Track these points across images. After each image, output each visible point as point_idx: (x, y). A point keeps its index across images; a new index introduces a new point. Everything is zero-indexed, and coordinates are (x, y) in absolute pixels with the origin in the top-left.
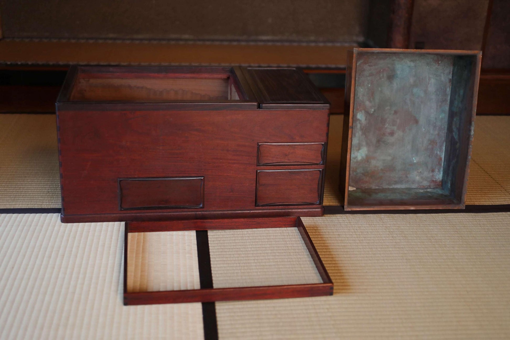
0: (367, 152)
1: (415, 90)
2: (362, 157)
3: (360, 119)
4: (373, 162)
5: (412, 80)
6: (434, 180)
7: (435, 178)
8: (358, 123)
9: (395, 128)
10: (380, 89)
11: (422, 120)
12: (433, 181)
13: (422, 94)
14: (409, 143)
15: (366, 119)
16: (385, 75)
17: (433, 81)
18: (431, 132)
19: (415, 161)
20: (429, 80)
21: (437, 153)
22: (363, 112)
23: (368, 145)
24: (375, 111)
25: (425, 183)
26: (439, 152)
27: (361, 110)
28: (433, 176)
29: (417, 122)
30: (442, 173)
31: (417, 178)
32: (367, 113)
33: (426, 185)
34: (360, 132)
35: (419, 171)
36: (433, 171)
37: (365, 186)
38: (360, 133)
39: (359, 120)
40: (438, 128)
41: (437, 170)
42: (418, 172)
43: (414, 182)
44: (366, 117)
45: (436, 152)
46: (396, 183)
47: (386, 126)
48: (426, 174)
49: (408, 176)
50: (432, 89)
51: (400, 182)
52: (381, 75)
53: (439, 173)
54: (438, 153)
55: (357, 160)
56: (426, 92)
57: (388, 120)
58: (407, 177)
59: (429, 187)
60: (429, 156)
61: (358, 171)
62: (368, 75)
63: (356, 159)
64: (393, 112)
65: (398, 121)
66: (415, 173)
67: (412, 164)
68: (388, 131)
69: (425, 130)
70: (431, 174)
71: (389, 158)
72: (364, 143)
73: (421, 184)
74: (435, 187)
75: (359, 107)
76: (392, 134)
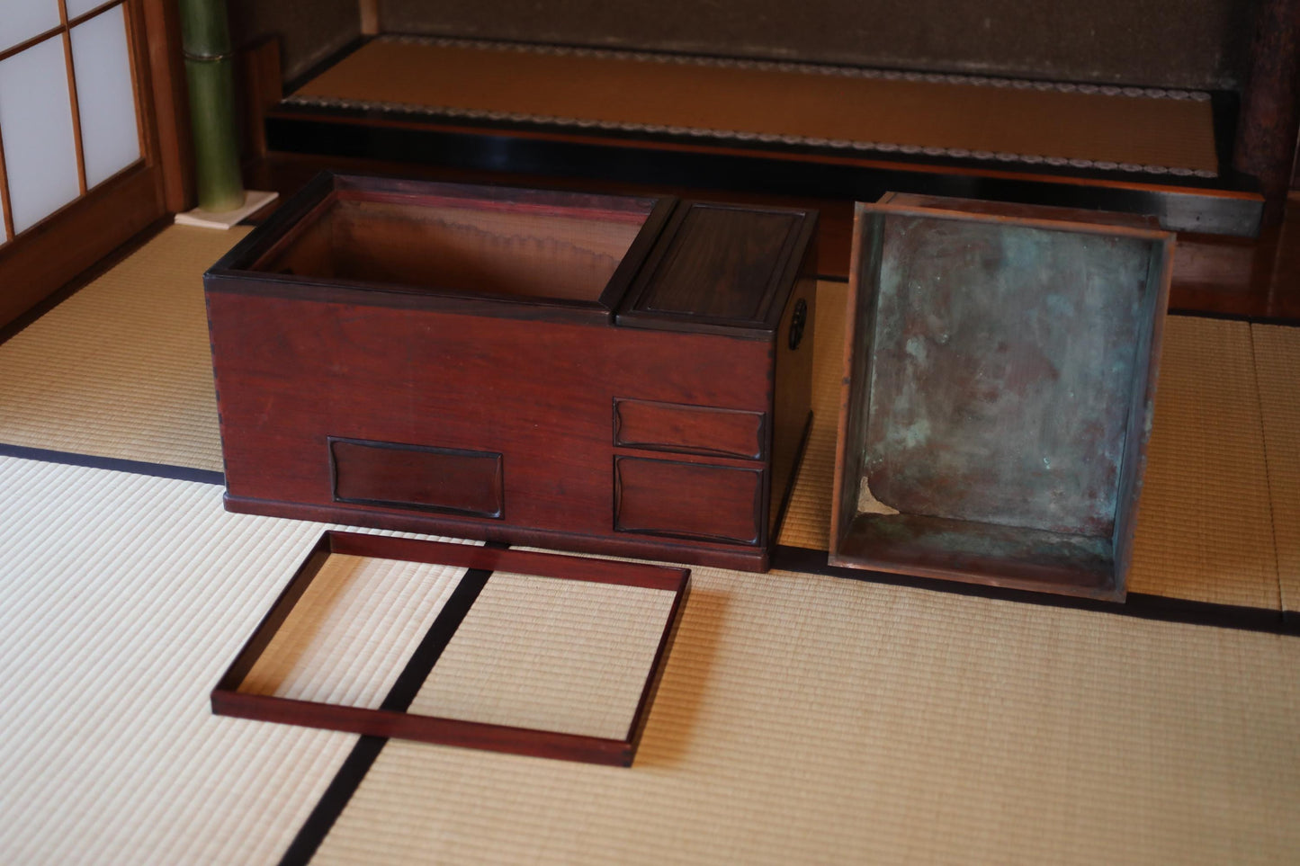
0: (929, 432)
1: (1052, 300)
2: (918, 442)
3: (914, 353)
4: (945, 458)
5: (1044, 276)
6: (1095, 516)
7: (1097, 513)
8: (908, 362)
9: (1001, 383)
10: (964, 289)
11: (1068, 373)
12: (1092, 519)
13: (1070, 311)
14: (1034, 422)
15: (928, 356)
16: (977, 258)
17: (1097, 282)
18: (1091, 402)
19: (1048, 467)
20: (1088, 279)
21: (1103, 454)
22: (922, 338)
23: (932, 415)
24: (950, 339)
25: (1071, 522)
26: (1110, 453)
27: (915, 335)
28: (1092, 507)
29: (1054, 374)
30: (1114, 502)
31: (1053, 507)
32: (931, 341)
33: (1074, 528)
34: (912, 384)
35: (1059, 492)
36: (1093, 495)
37: (924, 508)
38: (914, 386)
39: (910, 356)
40: (1107, 395)
41: (1102, 495)
42: (1055, 494)
43: (1042, 515)
44: (929, 351)
45: (1100, 452)
46: (998, 511)
47: (977, 377)
48: (1075, 500)
49: (1030, 499)
50: (1095, 298)
51: (1010, 511)
52: (969, 258)
53: (1107, 503)
54: (1107, 454)
55: (905, 447)
56: (1079, 306)
57: (984, 362)
58: (1025, 501)
59: (1081, 533)
60: (1084, 459)
61: (908, 472)
62: (935, 254)
63: (903, 444)
64: (996, 345)
65: (1009, 369)
66: (1048, 494)
67: (1040, 473)
68: (983, 388)
69: (1075, 396)
70: (1088, 503)
71: (984, 452)
72: (923, 411)
73: (1060, 523)
74: (1095, 534)
75: (910, 327)
76: (993, 396)
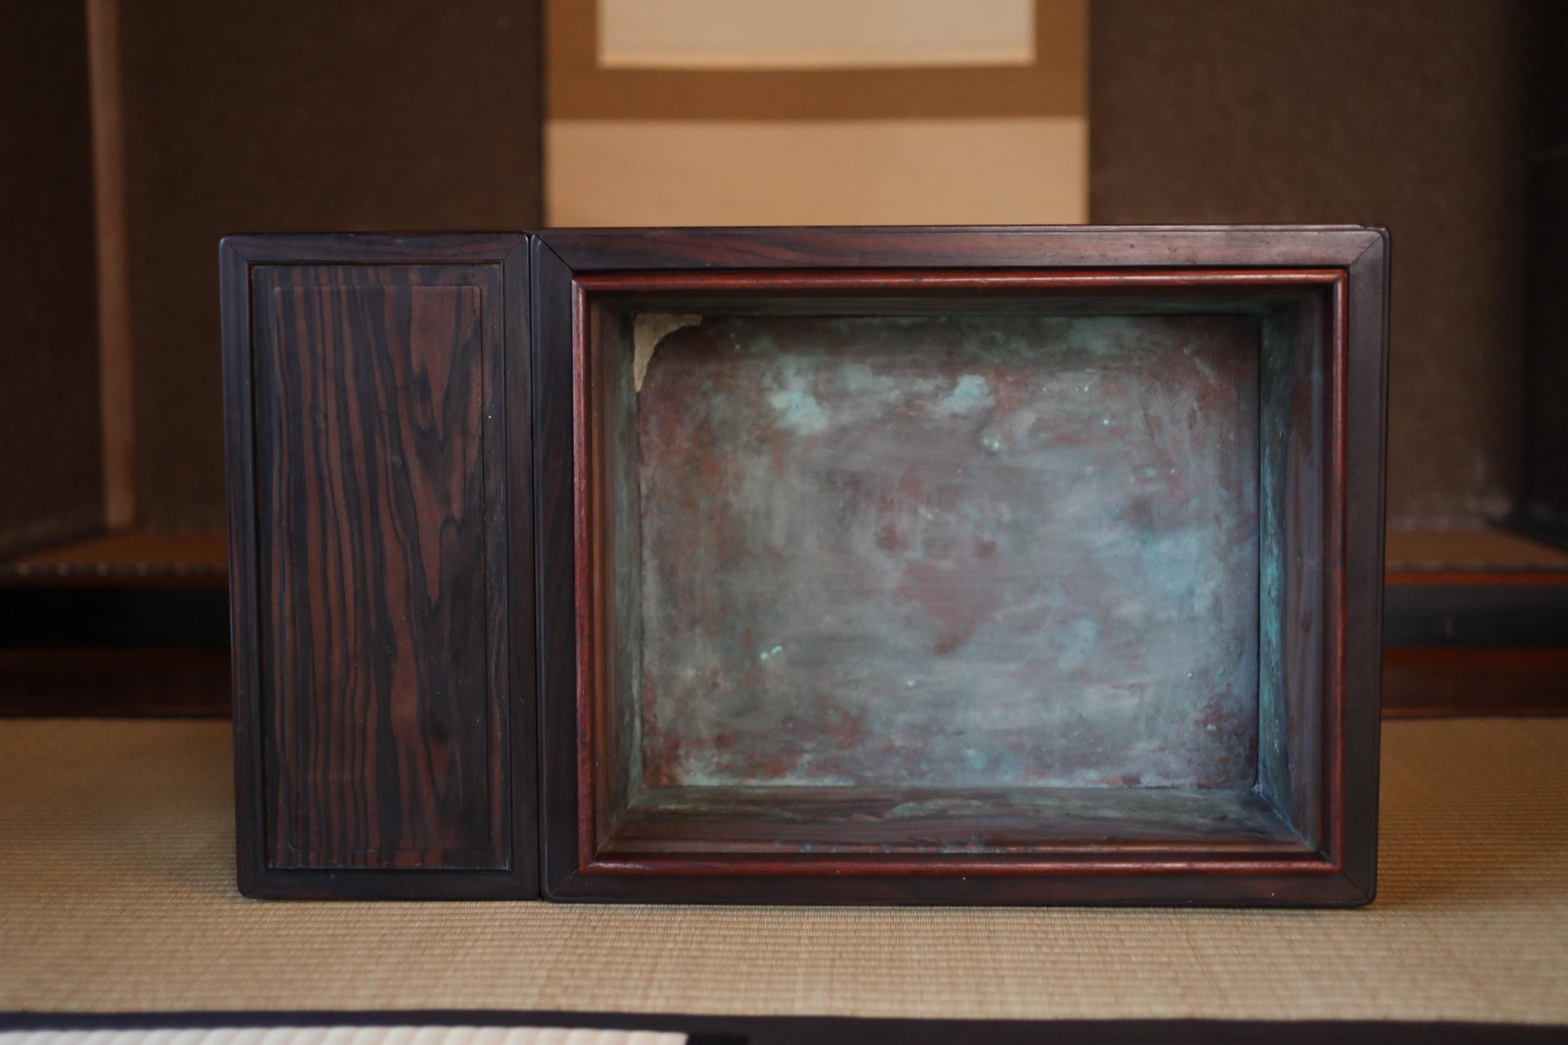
0: (804, 432)
1: (1086, 629)
2: (783, 413)
3: (957, 391)
4: (757, 467)
5: (1130, 609)
6: (682, 752)
7: (687, 755)
8: (941, 380)
9: (916, 553)
10: (1089, 469)
11: (952, 672)
12: (676, 746)
13: (1068, 662)
14: (849, 622)
15: (955, 416)
16: (1150, 489)
17: (1129, 703)
18: (902, 718)
19: (764, 656)
20: (1133, 685)
21: (805, 752)
22: (990, 402)
23: (839, 435)
24: (991, 453)
25: (665, 711)
26: (809, 763)
27: (995, 391)
28: (699, 743)
29: (946, 647)
30: (715, 782)
31: (689, 673)
32: (985, 420)
33: (655, 716)
34: (898, 392)
35: (719, 680)
36: (722, 741)
37: (652, 436)
38: (893, 396)
39: (954, 384)
40: (920, 744)
41: (726, 758)
42: (715, 673)
43: (671, 657)
44: (965, 417)
45: (808, 746)
46: (667, 574)
47: (922, 510)
48: (707, 711)
49: (698, 630)
50: (1094, 701)
51: (671, 594)
52: (1151, 472)
53: (711, 769)
54: (807, 757)
55: (770, 389)
56: (1081, 676)
57: (952, 518)
58: (694, 623)
59: (650, 730)
60: (790, 718)
61: (719, 400)
62: (1151, 411)
63: (775, 387)
64: (987, 537)
65: (947, 565)
66: (713, 661)
67: (751, 644)
68: (903, 523)
69: (908, 688)
70: (706, 734)
71: (778, 538)
72: (846, 417)
73: (660, 691)
74: (649, 754)
75: (1009, 379)
76: (890, 541)
